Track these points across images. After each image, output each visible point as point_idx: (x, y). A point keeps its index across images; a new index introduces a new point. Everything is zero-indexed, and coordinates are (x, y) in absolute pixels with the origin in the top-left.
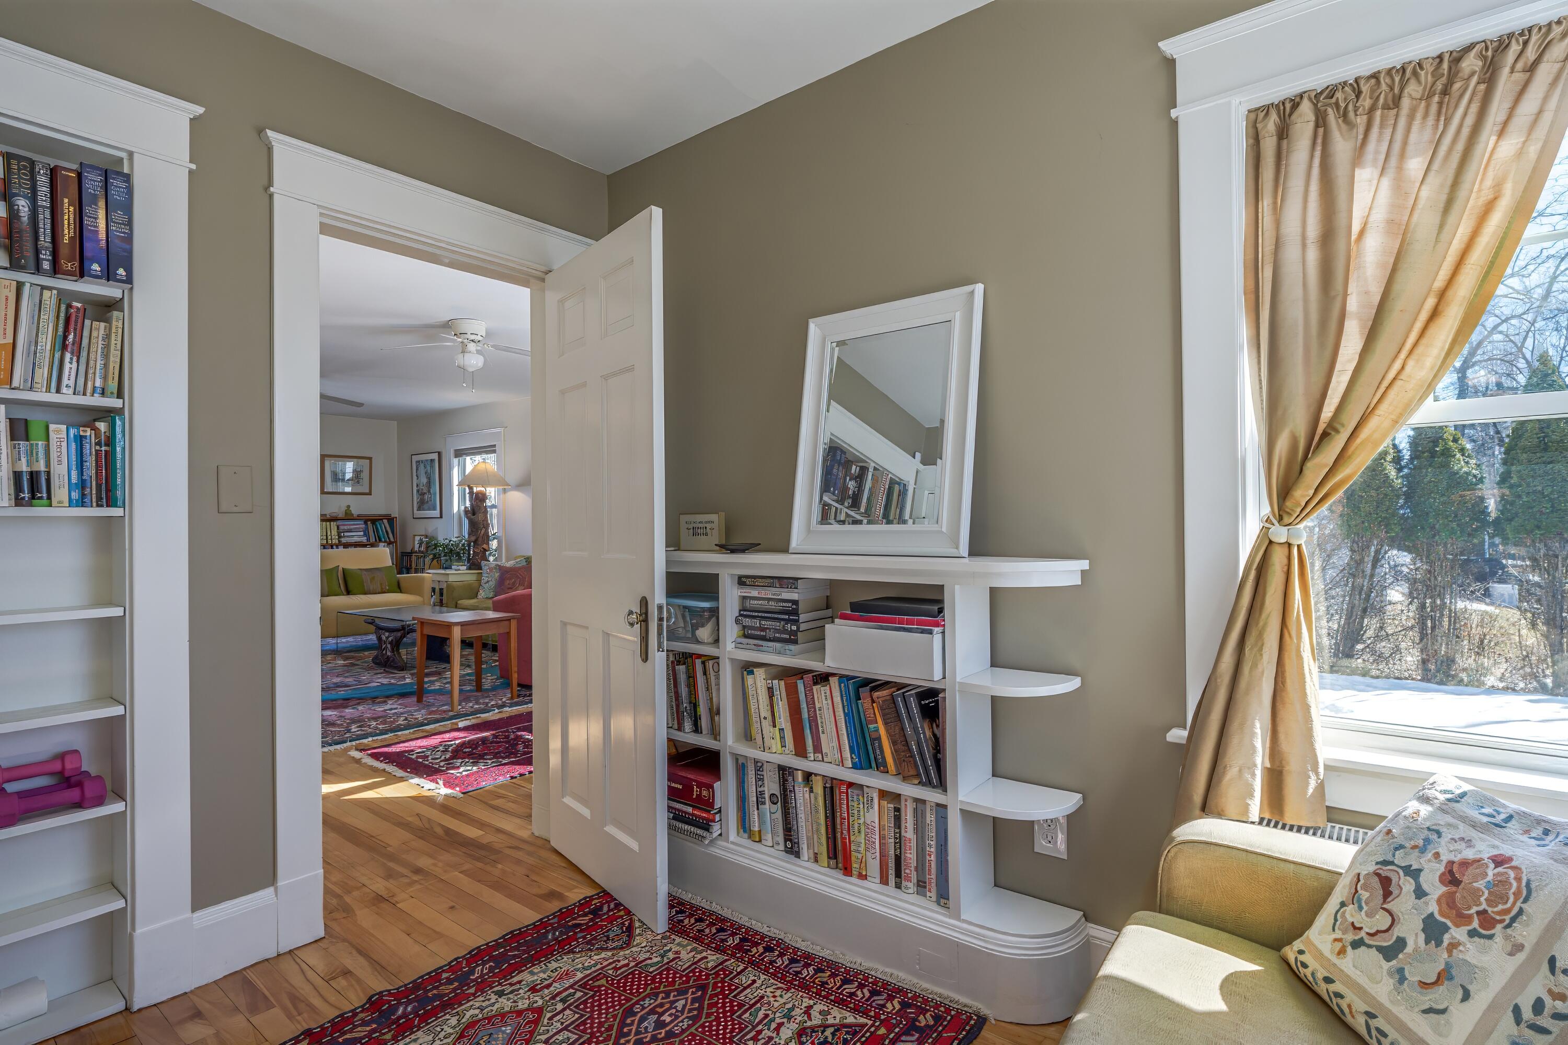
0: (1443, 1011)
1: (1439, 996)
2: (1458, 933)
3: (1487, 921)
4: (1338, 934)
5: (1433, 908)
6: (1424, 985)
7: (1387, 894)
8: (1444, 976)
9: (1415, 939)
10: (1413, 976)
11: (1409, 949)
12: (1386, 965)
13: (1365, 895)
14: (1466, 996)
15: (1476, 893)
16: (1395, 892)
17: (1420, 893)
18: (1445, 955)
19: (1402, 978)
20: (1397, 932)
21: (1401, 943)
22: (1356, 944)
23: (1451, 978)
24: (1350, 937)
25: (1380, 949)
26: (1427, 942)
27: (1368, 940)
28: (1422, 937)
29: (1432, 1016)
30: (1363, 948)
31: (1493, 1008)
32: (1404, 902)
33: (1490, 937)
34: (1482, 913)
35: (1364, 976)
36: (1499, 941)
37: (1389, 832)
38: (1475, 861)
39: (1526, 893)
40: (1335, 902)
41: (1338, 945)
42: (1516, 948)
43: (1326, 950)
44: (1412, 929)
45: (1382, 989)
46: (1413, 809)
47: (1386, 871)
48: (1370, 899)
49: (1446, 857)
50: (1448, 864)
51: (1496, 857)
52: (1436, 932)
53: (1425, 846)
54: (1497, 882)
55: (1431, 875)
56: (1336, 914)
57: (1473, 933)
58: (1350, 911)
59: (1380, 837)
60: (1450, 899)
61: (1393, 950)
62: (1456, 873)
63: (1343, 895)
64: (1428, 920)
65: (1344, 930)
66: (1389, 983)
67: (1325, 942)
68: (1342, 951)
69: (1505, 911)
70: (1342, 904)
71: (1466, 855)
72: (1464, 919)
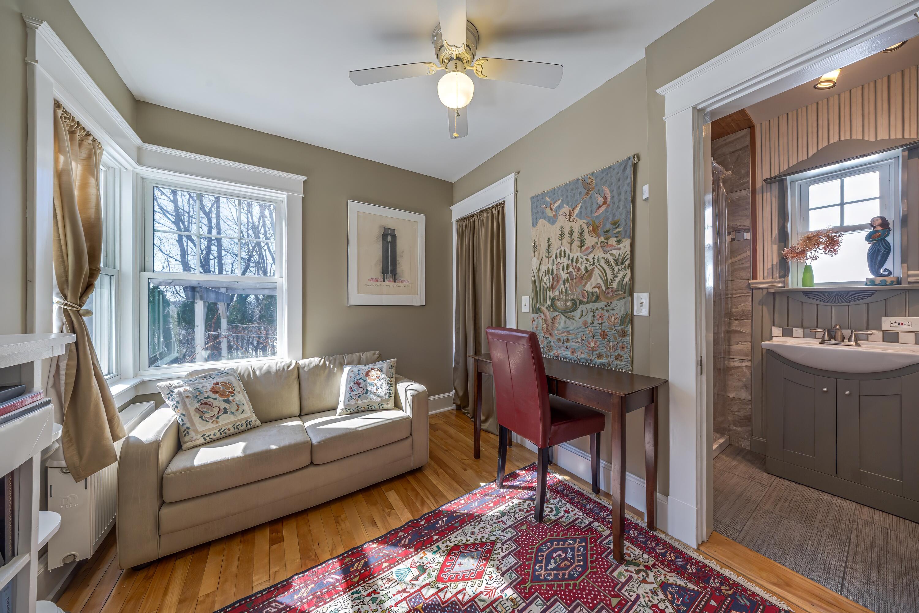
0: (244, 410)
1: (240, 410)
2: (230, 398)
3: (232, 393)
4: (211, 421)
5: (221, 399)
6: (237, 410)
7: (210, 405)
8: (238, 406)
9: (227, 406)
10: (234, 411)
11: (228, 408)
12: (228, 414)
13: (205, 410)
14: (243, 405)
15: (224, 391)
16: (211, 403)
17: (216, 399)
18: (234, 403)
19: (232, 413)
20: (222, 408)
21: (225, 409)
22: (218, 418)
23: (239, 405)
24: (214, 419)
25: (223, 414)
26: (229, 404)
27: (219, 415)
28: (227, 404)
29: (244, 412)
30: (220, 417)
31: (247, 403)
32: (215, 403)
33: (235, 394)
34: (229, 392)
35: (226, 421)
36: (237, 394)
37: (187, 397)
38: (213, 387)
39: (231, 384)
40: (196, 419)
41: (215, 422)
42: (239, 392)
43: (213, 426)
44: (223, 405)
45: (232, 418)
46: (182, 390)
47: (202, 402)
48: (208, 409)
49: (208, 390)
50: (210, 391)
51: (214, 384)
52: (227, 401)
53: (201, 392)
54: (224, 386)
55: (211, 394)
56: (203, 420)
57: (232, 396)
58: (206, 416)
59: (187, 400)
60: (221, 395)
61: (225, 411)
62: (214, 391)
63: (198, 415)
64: (224, 401)
65: (211, 419)
66: (232, 416)
67: (210, 425)
68: (217, 422)
69: (232, 389)
70: (201, 417)
71: (210, 388)
72: (228, 395)
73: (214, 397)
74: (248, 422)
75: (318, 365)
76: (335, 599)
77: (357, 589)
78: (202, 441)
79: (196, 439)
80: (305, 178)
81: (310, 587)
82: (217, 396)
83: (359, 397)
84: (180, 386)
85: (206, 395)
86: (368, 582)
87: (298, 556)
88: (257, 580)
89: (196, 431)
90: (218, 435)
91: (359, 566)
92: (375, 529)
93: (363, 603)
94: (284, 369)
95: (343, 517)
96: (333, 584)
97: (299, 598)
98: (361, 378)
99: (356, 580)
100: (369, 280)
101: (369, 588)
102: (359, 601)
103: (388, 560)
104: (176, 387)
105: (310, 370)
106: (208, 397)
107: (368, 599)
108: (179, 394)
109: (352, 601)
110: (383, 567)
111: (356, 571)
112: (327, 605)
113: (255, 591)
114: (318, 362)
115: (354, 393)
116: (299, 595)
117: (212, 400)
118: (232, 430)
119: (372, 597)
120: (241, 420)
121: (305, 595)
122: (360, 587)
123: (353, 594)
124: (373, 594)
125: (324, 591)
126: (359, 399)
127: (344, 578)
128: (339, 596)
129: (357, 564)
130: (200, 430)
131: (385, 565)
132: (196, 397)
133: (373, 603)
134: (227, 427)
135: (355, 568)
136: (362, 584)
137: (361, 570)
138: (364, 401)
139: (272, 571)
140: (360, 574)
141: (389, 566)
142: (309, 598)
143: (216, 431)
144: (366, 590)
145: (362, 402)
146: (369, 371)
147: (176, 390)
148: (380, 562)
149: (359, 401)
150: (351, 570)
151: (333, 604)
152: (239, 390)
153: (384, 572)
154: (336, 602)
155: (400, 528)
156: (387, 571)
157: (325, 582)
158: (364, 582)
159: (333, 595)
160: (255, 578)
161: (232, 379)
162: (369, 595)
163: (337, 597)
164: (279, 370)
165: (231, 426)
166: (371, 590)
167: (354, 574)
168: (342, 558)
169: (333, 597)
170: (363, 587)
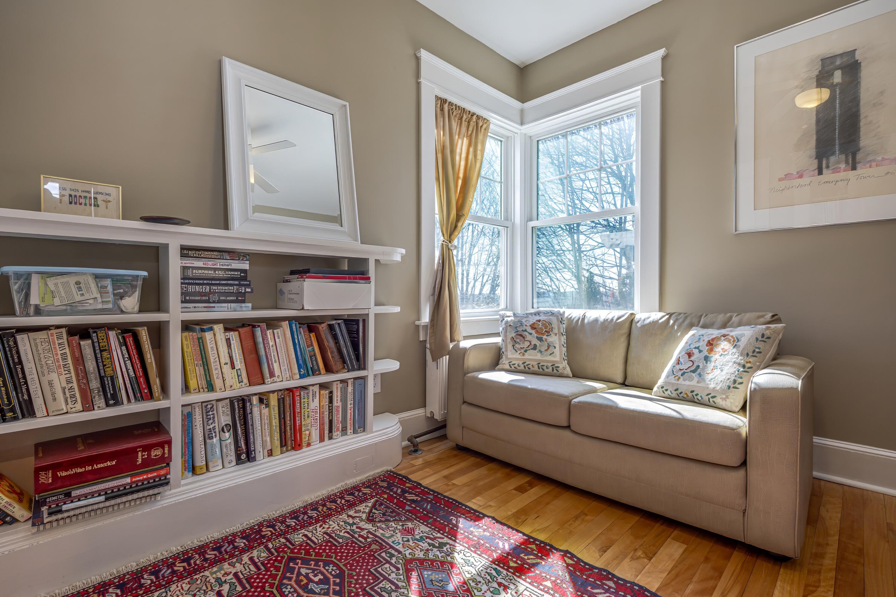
0: (553, 353)
1: (550, 351)
2: (545, 337)
3: (548, 332)
4: (519, 352)
5: (536, 335)
6: (546, 350)
7: (524, 338)
9: (538, 343)
10: (543, 350)
11: (538, 345)
12: (536, 351)
13: (518, 340)
14: (555, 348)
15: (541, 329)
16: (525, 336)
17: (531, 334)
18: (546, 343)
19: (541, 352)
20: (533, 343)
21: (535, 345)
22: (526, 351)
23: (550, 346)
24: (523, 351)
25: (531, 349)
26: (541, 342)
27: (528, 349)
28: (539, 341)
29: (553, 355)
30: (528, 351)
31: (560, 347)
32: (529, 337)
34: (546, 331)
35: (532, 357)
36: (552, 335)
37: (510, 325)
38: (534, 323)
39: (550, 324)
40: (510, 347)
41: (521, 354)
42: (556, 334)
43: (519, 357)
44: (535, 341)
45: (539, 356)
46: (509, 319)
47: (519, 333)
48: (520, 341)
49: (528, 325)
50: (530, 326)
51: (537, 321)
52: (540, 339)
53: (522, 325)
54: (543, 324)
55: (529, 329)
56: (514, 348)
57: (547, 336)
58: (517, 346)
59: (509, 328)
60: (537, 332)
61: (535, 348)
62: (533, 327)
63: (511, 344)
64: (537, 338)
65: (520, 350)
66: (539, 354)
67: (517, 356)
68: (524, 355)
69: (550, 329)
70: (513, 346)
71: (531, 323)
72: (543, 334)
73: (531, 332)
74: (555, 367)
75: (657, 321)
76: (483, 557)
77: (502, 570)
78: (507, 367)
79: (504, 364)
80: (662, 52)
81: (485, 533)
82: (533, 332)
83: (682, 375)
84: (509, 317)
85: (525, 328)
86: (515, 577)
87: (514, 511)
88: (478, 500)
89: (507, 356)
90: (522, 367)
91: (531, 559)
92: (597, 555)
93: (488, 583)
94: (612, 319)
95: (588, 518)
96: (497, 548)
97: (472, 532)
98: (697, 348)
99: (512, 564)
100: (780, 180)
101: (509, 581)
102: (489, 578)
103: (557, 585)
104: (507, 317)
105: (643, 326)
106: (526, 331)
107: (495, 585)
108: (507, 322)
109: (486, 572)
110: (544, 583)
111: (523, 560)
112: (473, 554)
113: (468, 504)
114: (659, 318)
115: (678, 367)
116: (474, 530)
117: (527, 334)
118: (536, 368)
119: (498, 588)
120: (548, 361)
121: (476, 534)
122: (505, 572)
123: (495, 569)
124: (502, 588)
125: (487, 545)
126: (682, 378)
127: (508, 554)
128: (486, 559)
129: (532, 557)
130: (509, 357)
131: (548, 584)
132: (516, 328)
133: (491, 592)
134: (532, 363)
135: (526, 557)
136: (510, 572)
137: (528, 564)
138: (687, 383)
139: (491, 503)
140: (522, 565)
141: (549, 588)
142: (474, 538)
143: (521, 363)
144: (504, 579)
145: (684, 383)
146: (718, 339)
147: (506, 319)
148: (548, 577)
149: (681, 381)
150: (521, 555)
151: (476, 559)
152: (557, 332)
153: (538, 587)
154: (479, 560)
155: (619, 579)
156: (541, 590)
157: (497, 540)
158: (512, 573)
159: (486, 554)
160: (478, 498)
161: (554, 320)
162: (500, 584)
163: (484, 558)
164: (607, 320)
165: (535, 363)
166: (506, 584)
167: (517, 560)
168: (529, 540)
169: (483, 555)
170: (507, 574)
